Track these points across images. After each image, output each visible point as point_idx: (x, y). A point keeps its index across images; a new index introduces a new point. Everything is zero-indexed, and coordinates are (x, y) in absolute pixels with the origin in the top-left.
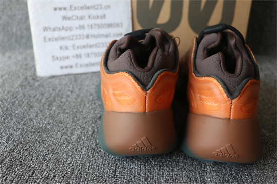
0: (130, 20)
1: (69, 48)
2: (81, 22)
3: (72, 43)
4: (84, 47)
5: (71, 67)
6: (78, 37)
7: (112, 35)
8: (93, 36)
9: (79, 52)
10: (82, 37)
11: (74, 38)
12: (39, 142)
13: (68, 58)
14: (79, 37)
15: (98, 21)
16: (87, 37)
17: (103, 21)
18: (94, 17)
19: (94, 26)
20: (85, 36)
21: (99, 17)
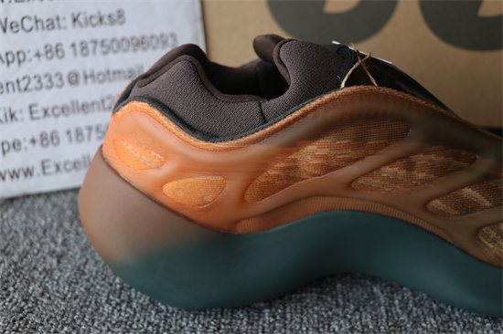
0: (199, 25)
1: (17, 115)
2: (53, 37)
3: (27, 98)
4: (64, 110)
5: (28, 173)
6: (45, 81)
8: (91, 76)
9: (49, 125)
10: (55, 80)
11: (34, 83)
13: (16, 145)
14: (49, 81)
15: (103, 32)
16: (74, 79)
17: (119, 32)
18: (89, 20)
19: (90, 46)
20: (65, 78)
21: (106, 19)
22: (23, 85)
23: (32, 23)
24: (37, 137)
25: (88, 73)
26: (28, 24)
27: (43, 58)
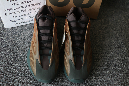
2: (22, 5)
3: (19, 14)
4: (24, 15)
5: (19, 23)
7: (36, 8)
9: (22, 17)
10: (22, 11)
11: (19, 12)
12: (11, 72)
13: (17, 20)
16: (25, 11)
17: (32, 3)
18: (27, 2)
19: (28, 6)
20: (24, 11)
21: (30, 2)
22: (18, 12)
23: (19, 3)
24: (20, 19)
25: (27, 10)
26: (18, 4)
27: (20, 8)
